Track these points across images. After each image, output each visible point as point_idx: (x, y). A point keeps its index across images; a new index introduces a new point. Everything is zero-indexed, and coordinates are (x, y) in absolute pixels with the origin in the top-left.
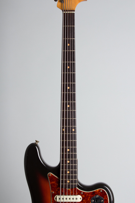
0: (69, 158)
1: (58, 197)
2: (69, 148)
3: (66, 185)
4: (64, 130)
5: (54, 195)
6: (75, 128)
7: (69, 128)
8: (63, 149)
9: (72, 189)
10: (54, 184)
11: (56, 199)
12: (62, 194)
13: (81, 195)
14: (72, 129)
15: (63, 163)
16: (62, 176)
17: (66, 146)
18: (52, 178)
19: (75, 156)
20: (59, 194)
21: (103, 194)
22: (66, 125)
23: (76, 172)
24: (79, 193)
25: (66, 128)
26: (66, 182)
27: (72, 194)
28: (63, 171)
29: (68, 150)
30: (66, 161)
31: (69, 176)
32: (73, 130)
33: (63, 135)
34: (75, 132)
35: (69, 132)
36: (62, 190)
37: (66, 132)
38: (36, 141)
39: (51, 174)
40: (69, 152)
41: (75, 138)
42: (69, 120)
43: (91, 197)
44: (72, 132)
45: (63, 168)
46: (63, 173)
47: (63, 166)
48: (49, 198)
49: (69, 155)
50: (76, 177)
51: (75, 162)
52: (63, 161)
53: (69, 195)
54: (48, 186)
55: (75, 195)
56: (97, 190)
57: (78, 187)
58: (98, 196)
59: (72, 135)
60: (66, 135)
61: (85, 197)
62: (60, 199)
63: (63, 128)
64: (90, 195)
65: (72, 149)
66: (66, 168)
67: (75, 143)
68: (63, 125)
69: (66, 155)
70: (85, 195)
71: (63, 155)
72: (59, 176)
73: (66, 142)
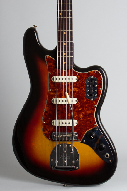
0: (65, 40)
1: (55, 77)
2: (65, 31)
3: (62, 66)
4: (61, 14)
5: (51, 76)
6: (71, 12)
7: (65, 12)
8: (60, 32)
9: (68, 70)
10: (51, 66)
11: (53, 79)
12: (59, 75)
13: (77, 76)
14: (68, 13)
15: (59, 46)
16: (59, 58)
17: (62, 29)
18: (49, 60)
19: (71, 39)
20: (56, 75)
21: (98, 75)
22: (63, 9)
23: (71, 54)
24: (75, 74)
25: (63, 12)
26: (62, 63)
27: (68, 75)
28: (59, 53)
29: (64, 33)
30: (62, 43)
31: (65, 58)
32: (70, 14)
33: (60, 19)
34: (71, 16)
35: (65, 16)
36: (59, 71)
37: (63, 16)
38: (34, 26)
39: (48, 56)
40: (65, 35)
41: (71, 22)
42: (65, 4)
43: (86, 78)
44: (68, 16)
45: (59, 50)
46: (59, 55)
47: (59, 48)
48: (47, 78)
49: (65, 38)
50: (71, 59)
51: (71, 44)
52: (59, 43)
53: (65, 75)
54: (45, 67)
55: (71, 75)
56: (92, 71)
57: (74, 68)
58: (92, 77)
59: (68, 19)
60: (63, 19)
61: (80, 78)
62: (56, 79)
63: (60, 12)
64: (85, 76)
65: (68, 32)
66: (62, 50)
67: (71, 26)
68: (60, 9)
69: (62, 38)
70: (81, 76)
71: (59, 38)
72: (56, 58)
73: (62, 25)
